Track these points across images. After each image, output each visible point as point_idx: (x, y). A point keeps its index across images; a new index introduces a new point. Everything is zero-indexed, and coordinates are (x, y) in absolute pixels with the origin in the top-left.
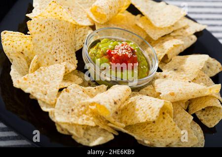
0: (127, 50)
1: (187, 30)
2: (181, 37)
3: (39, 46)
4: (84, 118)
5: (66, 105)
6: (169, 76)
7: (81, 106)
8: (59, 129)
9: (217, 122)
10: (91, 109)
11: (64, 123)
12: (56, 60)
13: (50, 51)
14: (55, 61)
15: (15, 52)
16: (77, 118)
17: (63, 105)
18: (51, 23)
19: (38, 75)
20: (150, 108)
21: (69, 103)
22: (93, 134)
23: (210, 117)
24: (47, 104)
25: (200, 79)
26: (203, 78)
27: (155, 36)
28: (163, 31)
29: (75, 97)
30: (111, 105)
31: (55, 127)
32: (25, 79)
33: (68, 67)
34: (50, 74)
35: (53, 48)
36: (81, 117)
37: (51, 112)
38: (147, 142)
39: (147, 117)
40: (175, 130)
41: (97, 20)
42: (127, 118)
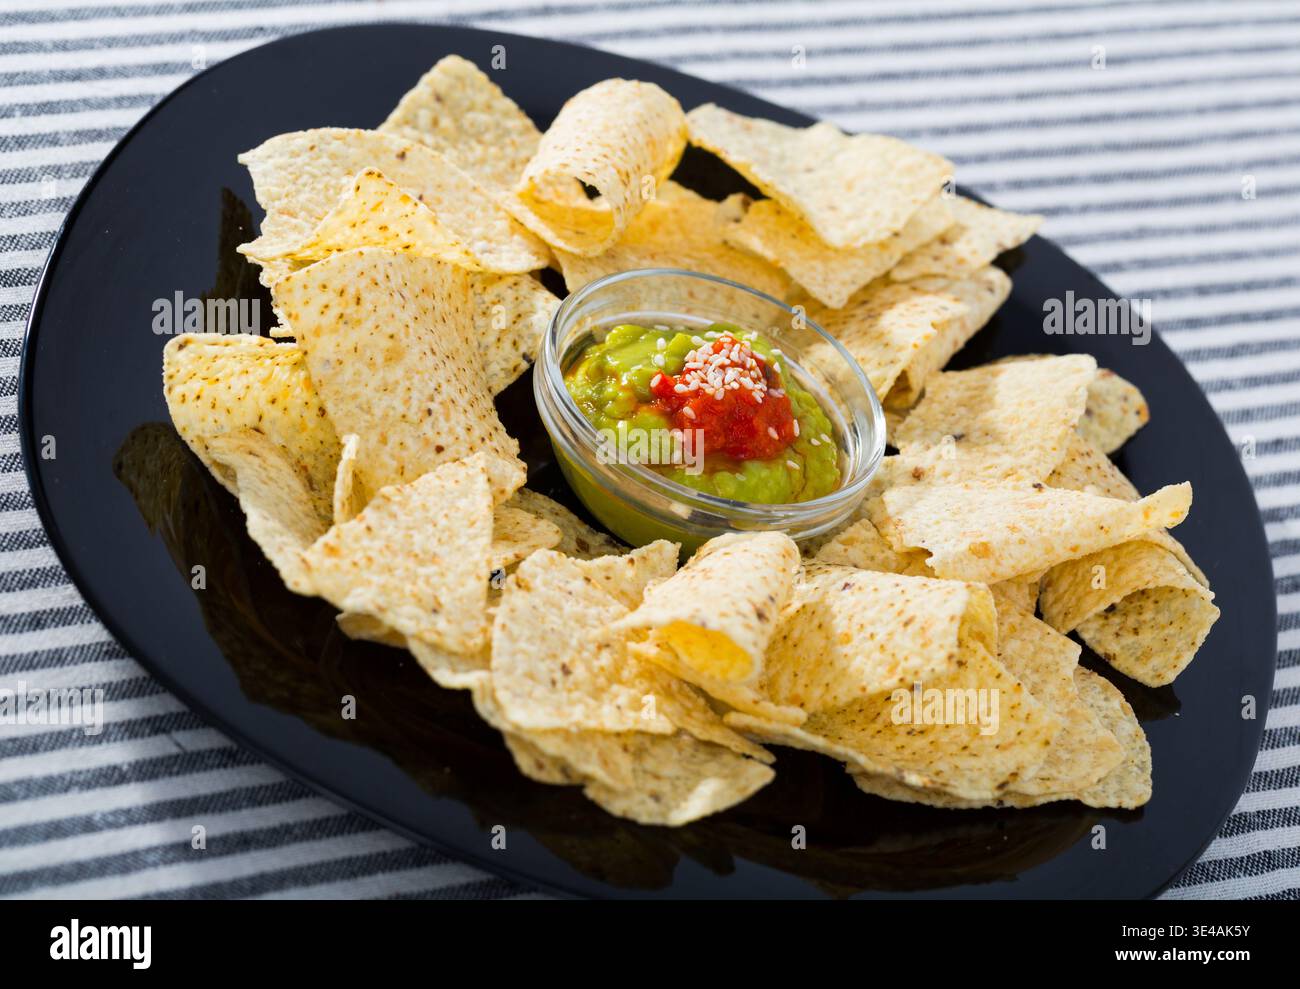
0: (743, 366)
1: (960, 248)
2: (941, 283)
3: (350, 391)
4: (622, 700)
5: (533, 649)
6: (938, 471)
7: (592, 647)
8: (525, 763)
9: (1188, 658)
10: (638, 657)
11: (546, 733)
12: (440, 449)
13: (401, 409)
14: (432, 455)
15: (227, 430)
16: (592, 702)
17: (523, 652)
18: (380, 278)
19: (382, 527)
20: (906, 624)
21: (543, 639)
22: (670, 770)
23: (1147, 637)
24: (452, 654)
25: (1076, 469)
26: (1089, 462)
27: (834, 291)
28: (860, 262)
29: (560, 608)
30: (748, 627)
31: (508, 757)
32: (332, 551)
33: (495, 473)
34: (431, 514)
35: (415, 394)
36: (606, 697)
37: (482, 687)
38: (913, 779)
39: (903, 664)
40: (1022, 713)
41: (567, 240)
42: (802, 680)
